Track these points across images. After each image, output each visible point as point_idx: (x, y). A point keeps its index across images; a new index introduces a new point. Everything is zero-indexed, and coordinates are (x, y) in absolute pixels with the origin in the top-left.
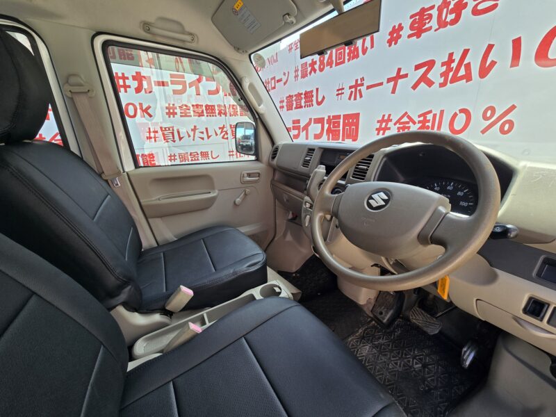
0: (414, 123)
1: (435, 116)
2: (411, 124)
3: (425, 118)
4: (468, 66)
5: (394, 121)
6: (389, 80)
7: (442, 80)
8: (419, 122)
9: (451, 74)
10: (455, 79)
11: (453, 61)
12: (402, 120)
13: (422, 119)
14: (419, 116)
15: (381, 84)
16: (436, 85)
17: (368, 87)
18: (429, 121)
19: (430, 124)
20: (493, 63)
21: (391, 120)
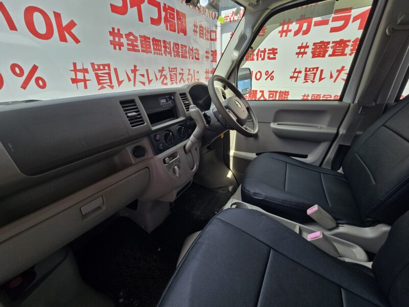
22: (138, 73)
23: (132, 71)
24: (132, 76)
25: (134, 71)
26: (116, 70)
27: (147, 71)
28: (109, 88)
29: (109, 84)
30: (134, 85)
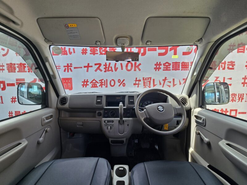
0: (98, 83)
1: (105, 81)
2: (97, 83)
3: (102, 81)
4: (111, 67)
5: (90, 82)
6: (85, 67)
7: (105, 70)
8: (100, 83)
9: (107, 69)
10: (108, 70)
11: (107, 65)
12: (93, 82)
13: (100, 82)
14: (99, 81)
15: (81, 68)
16: (103, 72)
17: (75, 68)
18: (103, 82)
19: (104, 83)
20: (117, 68)
21: (88, 82)
22: (166, 81)
23: (163, 80)
24: (162, 82)
25: (165, 80)
26: (154, 80)
27: (174, 80)
28: (148, 87)
29: (149, 86)
30: (163, 87)
